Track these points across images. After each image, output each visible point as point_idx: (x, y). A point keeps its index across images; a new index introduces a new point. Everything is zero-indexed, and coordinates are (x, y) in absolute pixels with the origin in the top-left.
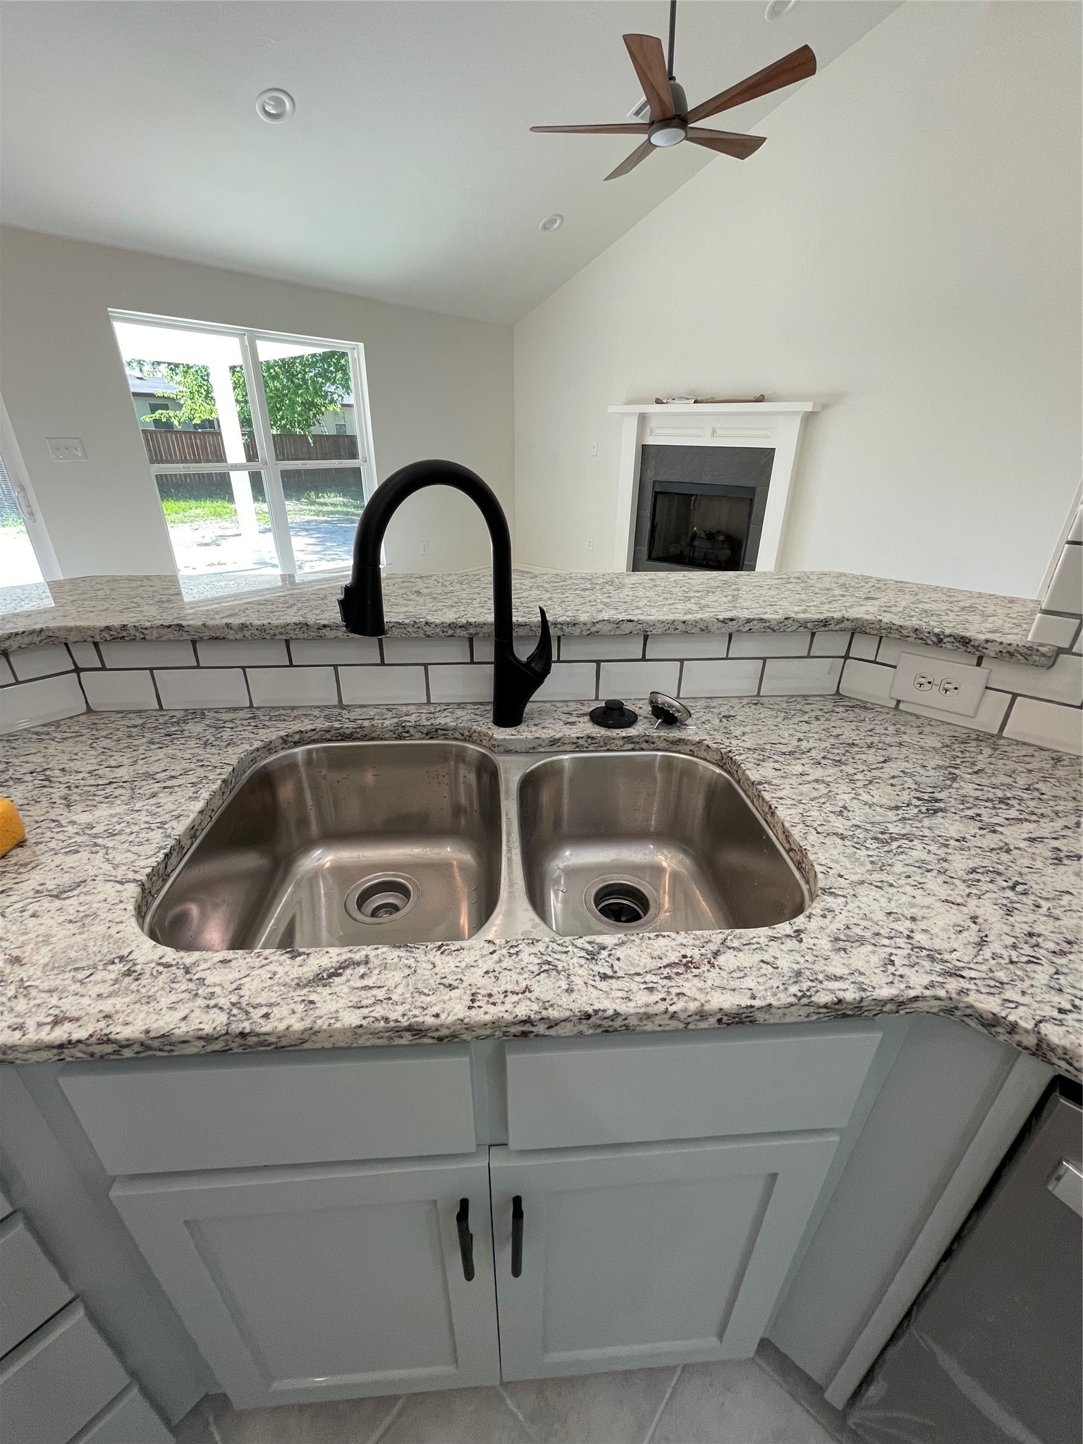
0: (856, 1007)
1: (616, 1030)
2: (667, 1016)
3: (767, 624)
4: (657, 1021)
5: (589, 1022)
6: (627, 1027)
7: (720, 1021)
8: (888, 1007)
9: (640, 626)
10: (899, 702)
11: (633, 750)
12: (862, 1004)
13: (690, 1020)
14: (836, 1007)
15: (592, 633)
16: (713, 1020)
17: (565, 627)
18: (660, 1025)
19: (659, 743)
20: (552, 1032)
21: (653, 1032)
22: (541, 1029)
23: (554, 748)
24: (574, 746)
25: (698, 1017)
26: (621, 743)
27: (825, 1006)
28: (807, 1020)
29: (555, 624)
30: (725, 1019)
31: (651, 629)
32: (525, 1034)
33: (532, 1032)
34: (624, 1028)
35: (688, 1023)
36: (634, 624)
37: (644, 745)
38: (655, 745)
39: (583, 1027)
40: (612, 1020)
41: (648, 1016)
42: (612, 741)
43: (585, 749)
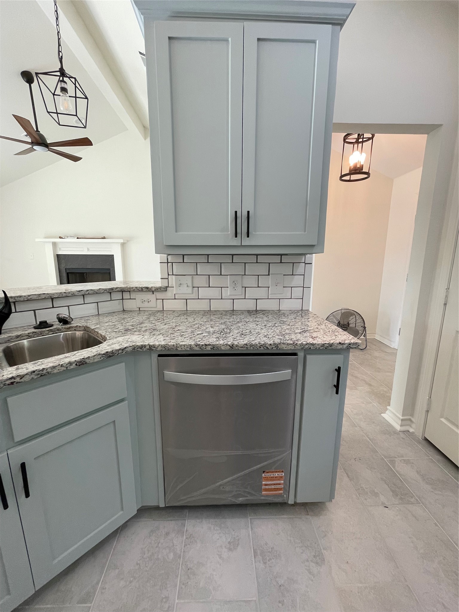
0: (112, 353)
1: (45, 375)
2: (60, 366)
3: (94, 291)
4: (57, 368)
5: (35, 373)
6: (48, 372)
7: (76, 364)
8: (120, 352)
9: (48, 295)
10: (139, 308)
11: (53, 334)
12: (113, 352)
13: (67, 366)
14: (107, 354)
15: (29, 299)
16: (74, 365)
17: (16, 298)
18: (59, 370)
19: (62, 330)
20: (22, 380)
21: (57, 373)
22: (18, 380)
23: (19, 339)
24: (28, 336)
25: (69, 365)
26: (47, 332)
27: (104, 354)
28: (100, 359)
29: (11, 297)
30: (78, 363)
31: (53, 296)
32: (12, 383)
33: (15, 382)
34: (47, 373)
35: (67, 367)
36: (46, 295)
37: (57, 332)
38: (61, 331)
39: (33, 376)
40: (42, 371)
41: (54, 367)
42: (44, 332)
43: (33, 337)
